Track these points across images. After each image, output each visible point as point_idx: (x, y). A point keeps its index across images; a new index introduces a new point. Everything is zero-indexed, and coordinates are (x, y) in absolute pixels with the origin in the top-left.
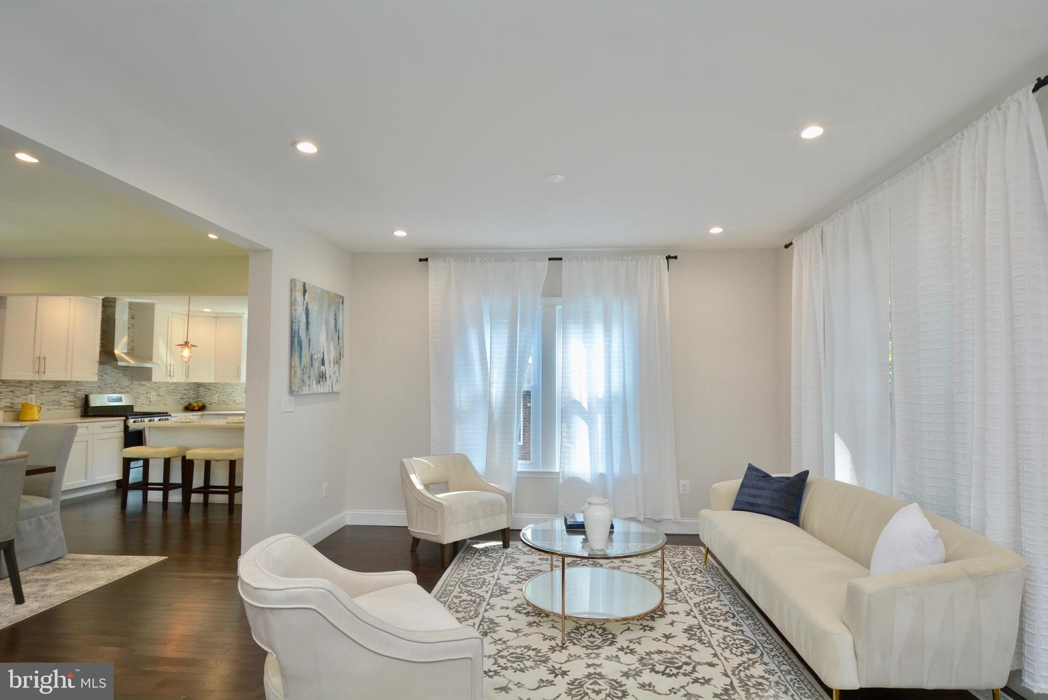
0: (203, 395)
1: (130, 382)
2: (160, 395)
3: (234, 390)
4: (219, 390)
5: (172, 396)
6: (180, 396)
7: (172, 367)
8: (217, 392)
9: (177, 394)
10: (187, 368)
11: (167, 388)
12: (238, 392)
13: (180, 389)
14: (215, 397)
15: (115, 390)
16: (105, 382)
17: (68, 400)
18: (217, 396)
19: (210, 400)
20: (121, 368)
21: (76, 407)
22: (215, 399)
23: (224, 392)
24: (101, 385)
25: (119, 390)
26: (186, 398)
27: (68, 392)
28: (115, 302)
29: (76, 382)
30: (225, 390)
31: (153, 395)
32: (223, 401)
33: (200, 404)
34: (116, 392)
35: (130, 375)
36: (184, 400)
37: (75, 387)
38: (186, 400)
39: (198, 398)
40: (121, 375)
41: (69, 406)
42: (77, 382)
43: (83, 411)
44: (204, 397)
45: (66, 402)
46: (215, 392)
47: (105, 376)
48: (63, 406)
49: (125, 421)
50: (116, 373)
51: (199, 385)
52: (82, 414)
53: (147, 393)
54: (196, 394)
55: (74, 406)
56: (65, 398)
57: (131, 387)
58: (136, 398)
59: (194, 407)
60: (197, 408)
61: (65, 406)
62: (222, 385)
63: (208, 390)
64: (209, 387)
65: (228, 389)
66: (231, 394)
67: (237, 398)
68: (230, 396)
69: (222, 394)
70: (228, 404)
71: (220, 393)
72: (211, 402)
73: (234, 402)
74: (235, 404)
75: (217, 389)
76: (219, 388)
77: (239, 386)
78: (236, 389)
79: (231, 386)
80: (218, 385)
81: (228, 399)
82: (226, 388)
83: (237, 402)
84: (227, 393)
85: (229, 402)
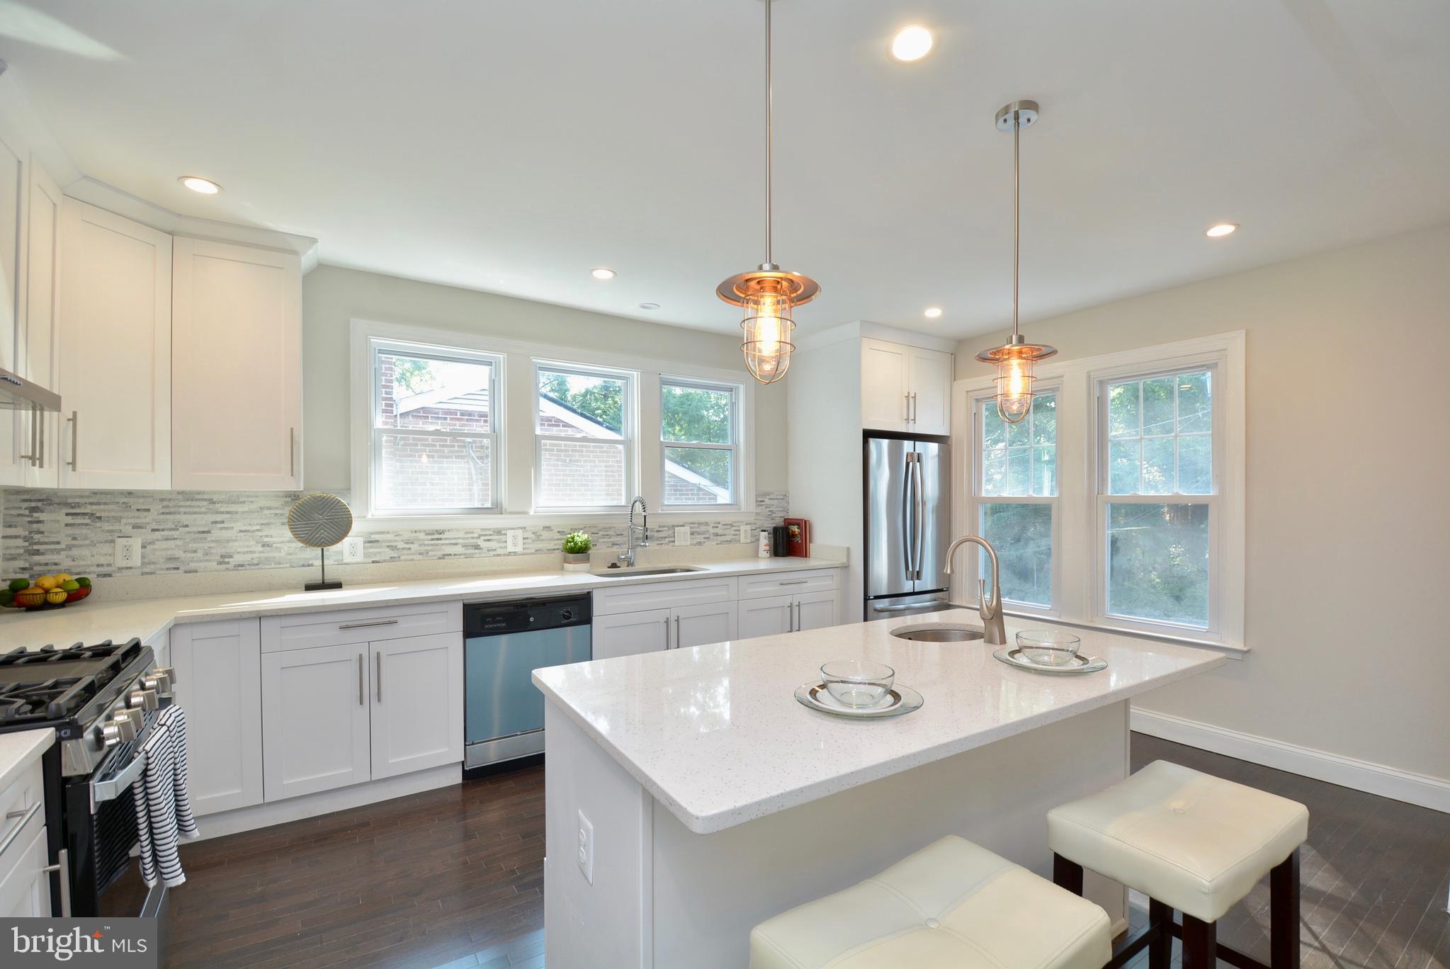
3: (219, 518)
4: (148, 518)
8: (135, 527)
12: (240, 526)
14: (128, 548)
18: (136, 543)
19: (103, 560)
22: (130, 554)
23: (170, 525)
30: (178, 517)
32: (170, 559)
33: (70, 579)
46: (128, 530)
62: (162, 500)
63: (88, 521)
64: (94, 507)
65: (195, 513)
66: (208, 532)
67: (233, 547)
68: (206, 539)
69: (163, 533)
70: (196, 571)
71: (153, 530)
72: (109, 565)
73: (220, 563)
74: (227, 569)
75: (138, 517)
76: (149, 510)
77: (244, 502)
78: (228, 513)
79: (205, 503)
80: (141, 500)
81: (195, 551)
82: (181, 510)
83: (238, 559)
84: (187, 529)
85: (197, 561)
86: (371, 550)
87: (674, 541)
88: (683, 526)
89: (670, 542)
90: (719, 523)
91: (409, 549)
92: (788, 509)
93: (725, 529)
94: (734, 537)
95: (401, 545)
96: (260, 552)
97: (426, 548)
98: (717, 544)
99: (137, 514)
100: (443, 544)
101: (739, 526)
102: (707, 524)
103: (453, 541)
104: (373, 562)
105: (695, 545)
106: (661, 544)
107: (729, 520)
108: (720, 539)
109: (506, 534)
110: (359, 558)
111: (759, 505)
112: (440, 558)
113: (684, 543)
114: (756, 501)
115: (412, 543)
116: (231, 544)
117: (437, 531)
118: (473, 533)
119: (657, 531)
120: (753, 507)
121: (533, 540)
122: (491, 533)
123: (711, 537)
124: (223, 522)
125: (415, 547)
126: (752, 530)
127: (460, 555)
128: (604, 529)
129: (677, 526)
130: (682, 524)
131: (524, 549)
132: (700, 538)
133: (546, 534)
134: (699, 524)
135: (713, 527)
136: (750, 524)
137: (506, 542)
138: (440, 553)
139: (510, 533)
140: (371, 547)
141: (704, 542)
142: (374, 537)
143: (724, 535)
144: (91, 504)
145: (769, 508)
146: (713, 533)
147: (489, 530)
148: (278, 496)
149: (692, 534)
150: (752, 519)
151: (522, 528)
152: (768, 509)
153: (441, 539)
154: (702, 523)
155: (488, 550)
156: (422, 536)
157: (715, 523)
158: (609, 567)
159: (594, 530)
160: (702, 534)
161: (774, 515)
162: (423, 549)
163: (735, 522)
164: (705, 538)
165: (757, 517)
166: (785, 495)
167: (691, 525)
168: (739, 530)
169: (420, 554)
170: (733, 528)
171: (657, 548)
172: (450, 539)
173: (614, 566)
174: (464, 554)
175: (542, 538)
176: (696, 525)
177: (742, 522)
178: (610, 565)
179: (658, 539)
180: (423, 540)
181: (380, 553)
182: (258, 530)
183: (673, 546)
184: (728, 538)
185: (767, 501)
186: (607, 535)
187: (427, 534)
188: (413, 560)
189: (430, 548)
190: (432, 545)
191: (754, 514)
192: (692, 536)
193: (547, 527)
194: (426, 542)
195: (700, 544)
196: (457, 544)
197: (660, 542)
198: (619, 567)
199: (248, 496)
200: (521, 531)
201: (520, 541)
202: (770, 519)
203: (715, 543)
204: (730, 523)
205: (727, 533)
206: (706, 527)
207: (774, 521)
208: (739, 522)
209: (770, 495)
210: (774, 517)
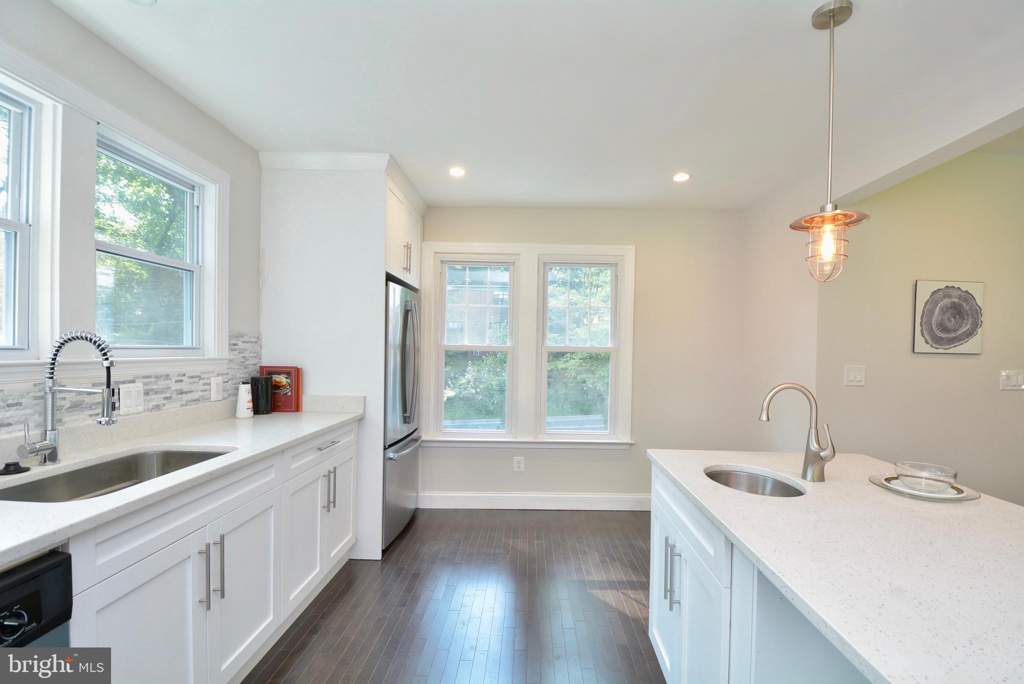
87: (117, 408)
88: (133, 382)
90: (184, 375)
92: (261, 355)
93: (190, 383)
94: (203, 394)
98: (182, 406)
101: (209, 378)
102: (167, 377)
105: (154, 409)
107: (198, 369)
108: (185, 398)
111: (232, 350)
113: (133, 410)
114: (229, 345)
120: (225, 353)
123: (174, 396)
126: (224, 382)
129: (124, 383)
132: (157, 399)
134: (156, 377)
135: (177, 381)
136: (222, 375)
141: (164, 405)
143: (191, 392)
145: (243, 353)
146: (176, 391)
149: (146, 393)
150: (223, 368)
152: (242, 355)
154: (162, 376)
157: (179, 376)
160: (162, 392)
161: (247, 362)
163: (204, 373)
164: (165, 398)
165: (230, 366)
166: (259, 338)
168: (209, 384)
170: (201, 381)
176: (153, 380)
177: (213, 372)
184: (195, 395)
185: (241, 345)
191: (227, 361)
192: (146, 397)
195: (157, 407)
202: (243, 368)
203: (178, 404)
204: (198, 374)
205: (193, 390)
206: (166, 382)
207: (247, 370)
208: (209, 372)
209: (243, 337)
210: (248, 364)
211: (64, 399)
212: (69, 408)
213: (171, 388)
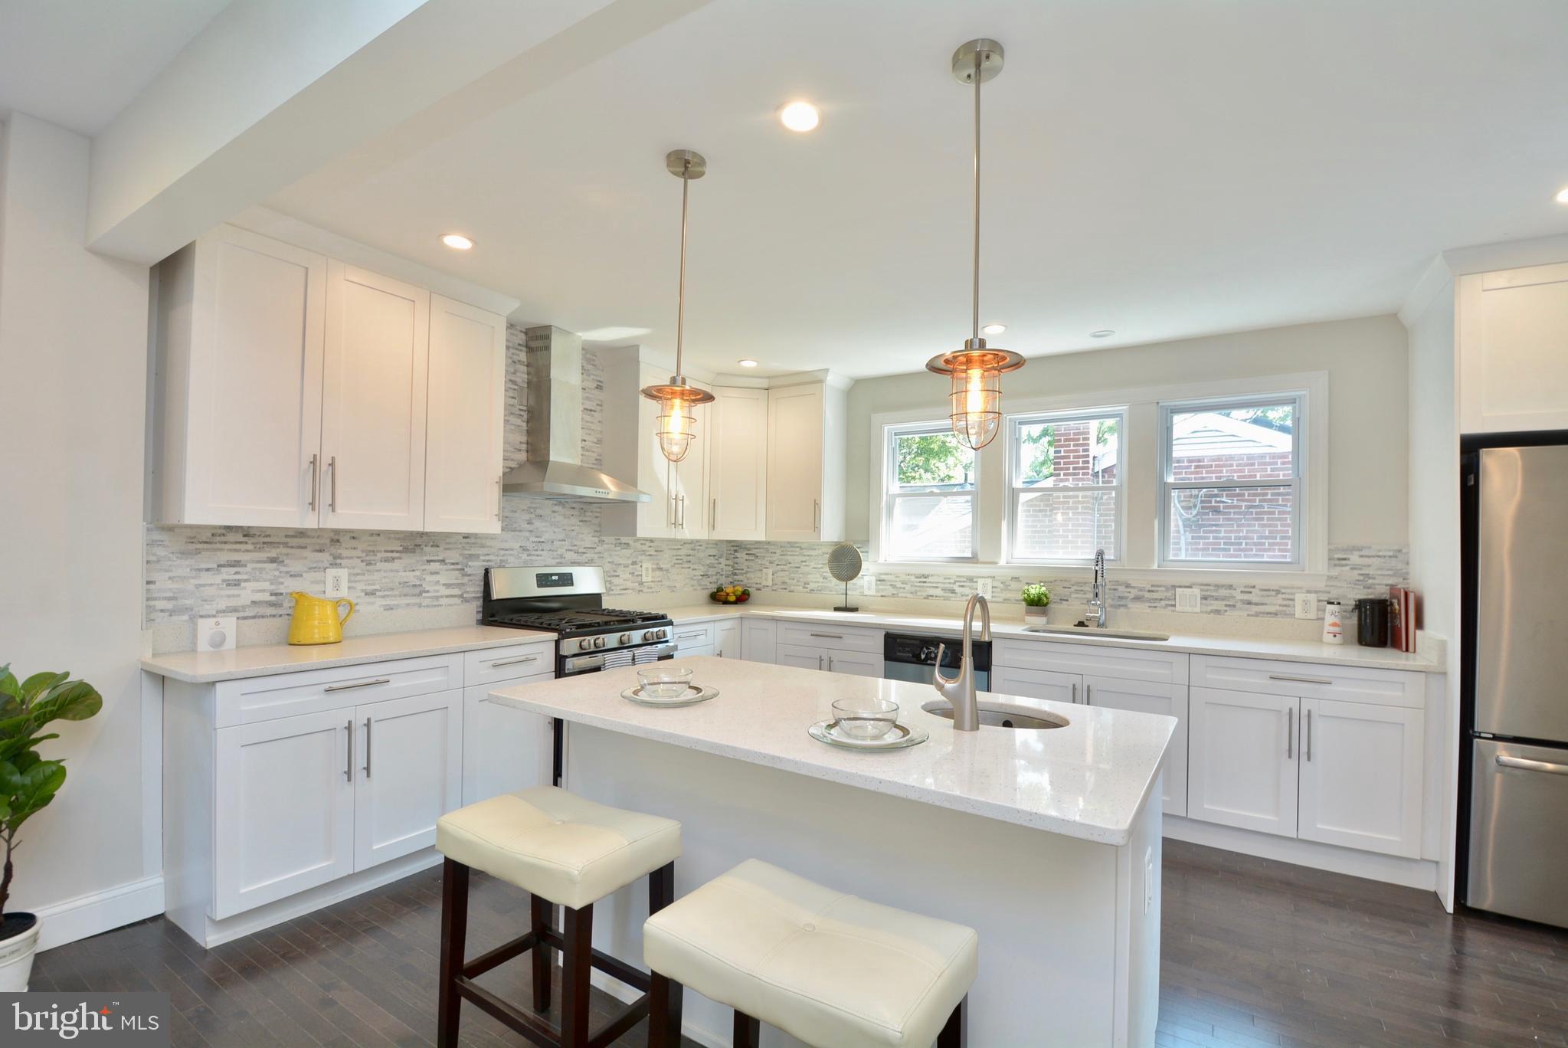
0: (745, 569)
1: (596, 540)
2: (661, 569)
3: (804, 558)
4: (775, 558)
5: (686, 571)
6: (702, 569)
7: (680, 503)
8: (771, 562)
9: (696, 567)
10: (712, 505)
11: (674, 552)
12: (813, 564)
13: (701, 555)
14: (767, 574)
15: (561, 556)
16: (537, 537)
17: (442, 582)
18: (770, 571)
19: (756, 581)
20: (574, 505)
21: (466, 600)
22: (767, 577)
23: (784, 562)
24: (529, 545)
25: (571, 556)
26: (712, 575)
27: (443, 561)
28: (548, 337)
29: (464, 538)
30: (786, 557)
31: (647, 569)
32: (784, 583)
33: (740, 589)
34: (563, 560)
35: (597, 521)
36: (710, 580)
37: (464, 548)
38: (714, 579)
39: (735, 574)
40: (574, 521)
41: (447, 596)
42: (466, 537)
43: (481, 609)
44: (747, 572)
45: (436, 588)
46: (767, 564)
47: (538, 523)
48: (430, 597)
49: (557, 643)
50: (565, 516)
51: (736, 547)
52: (480, 616)
53: (634, 563)
54: (733, 567)
55: (461, 596)
56: (435, 578)
57: (599, 549)
58: (608, 577)
59: (728, 594)
60: (732, 598)
61: (437, 598)
62: (781, 547)
63: (753, 558)
64: (756, 550)
65: (793, 555)
66: (799, 567)
67: (811, 578)
68: (797, 571)
69: (782, 567)
70: (793, 592)
71: (778, 565)
72: (760, 584)
73: (804, 588)
74: (807, 592)
75: (771, 557)
76: (775, 553)
77: (815, 549)
78: (809, 556)
79: (798, 549)
80: (773, 547)
81: (793, 579)
82: (789, 553)
83: (812, 586)
84: (791, 565)
85: (795, 585)
86: (880, 587)
87: (1175, 606)
88: (1190, 587)
89: (1167, 605)
90: (1254, 587)
91: (904, 588)
92: (1407, 573)
93: (1262, 596)
94: (1281, 608)
95: (899, 585)
96: (822, 582)
97: (916, 588)
98: (1248, 615)
99: (771, 555)
100: (927, 587)
101: (1294, 594)
102: (1231, 587)
103: (934, 585)
104: (882, 596)
105: (1210, 613)
106: (1155, 607)
107: (1274, 583)
108: (1255, 609)
109: (976, 582)
110: (873, 592)
111: (1335, 565)
112: (925, 598)
113: (1188, 609)
114: (1330, 559)
115: (906, 584)
116: (809, 576)
117: (923, 575)
118: (949, 579)
119: (1149, 591)
120: (1322, 569)
121: (1002, 590)
122: (965, 580)
123: (1239, 605)
124: (805, 562)
125: (908, 587)
126: (1319, 601)
127: (940, 597)
128: (1077, 584)
129: (1180, 587)
130: (1188, 585)
131: (992, 597)
132: (1217, 605)
133: (1014, 585)
134: (1217, 586)
135: (1242, 592)
136: (1316, 592)
137: (977, 589)
138: (925, 594)
139: (981, 582)
140: (880, 585)
141: (1226, 611)
142: (883, 577)
143: (1262, 604)
144: (755, 548)
145: (1361, 569)
146: (1241, 600)
147: (963, 577)
148: (831, 545)
149: (1204, 598)
150: (1321, 585)
151: (991, 577)
152: (1356, 572)
153: (926, 582)
154: (1223, 586)
155: (962, 595)
156: (913, 578)
157: (1245, 587)
158: (1075, 626)
159: (1067, 584)
160: (1223, 600)
161: (1370, 581)
162: (914, 589)
163: (1285, 588)
164: (1226, 605)
165: (1332, 583)
166: (1402, 551)
167: (1202, 587)
168: (1293, 600)
169: (912, 593)
170: (1280, 596)
171: (1149, 610)
172: (933, 583)
173: (1081, 624)
174: (943, 597)
175: (1010, 588)
176: (1212, 588)
177: (1301, 588)
178: (1076, 623)
179: (1149, 600)
180: (913, 582)
181: (885, 589)
182: (822, 568)
183: (1173, 611)
184: (1272, 609)
185: (1355, 558)
186: (1082, 591)
187: (917, 577)
188: (906, 597)
189: (918, 589)
190: (920, 586)
191: (1326, 578)
192: (1204, 602)
193: (1016, 578)
194: (916, 584)
195: (1217, 612)
196: (937, 587)
197: (1155, 605)
198: (1087, 626)
199: (818, 545)
200: (990, 580)
201: (990, 589)
202: (1362, 587)
203: (1245, 613)
204: (1277, 588)
205: (1268, 602)
206: (1228, 591)
207: (1370, 591)
208: (1293, 588)
209: (1362, 550)
210: (1374, 584)
211: (1130, 592)
212: (1133, 598)
213: (1235, 597)
